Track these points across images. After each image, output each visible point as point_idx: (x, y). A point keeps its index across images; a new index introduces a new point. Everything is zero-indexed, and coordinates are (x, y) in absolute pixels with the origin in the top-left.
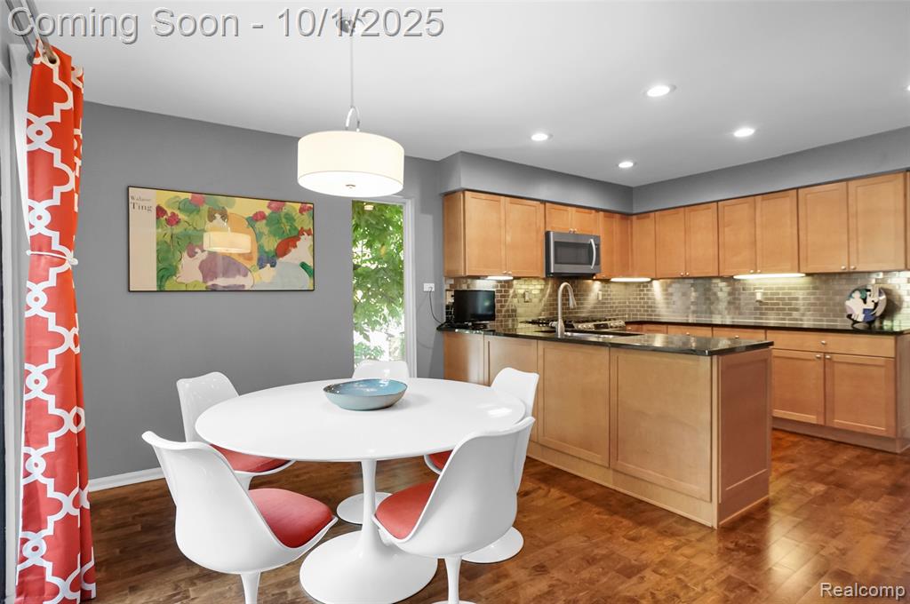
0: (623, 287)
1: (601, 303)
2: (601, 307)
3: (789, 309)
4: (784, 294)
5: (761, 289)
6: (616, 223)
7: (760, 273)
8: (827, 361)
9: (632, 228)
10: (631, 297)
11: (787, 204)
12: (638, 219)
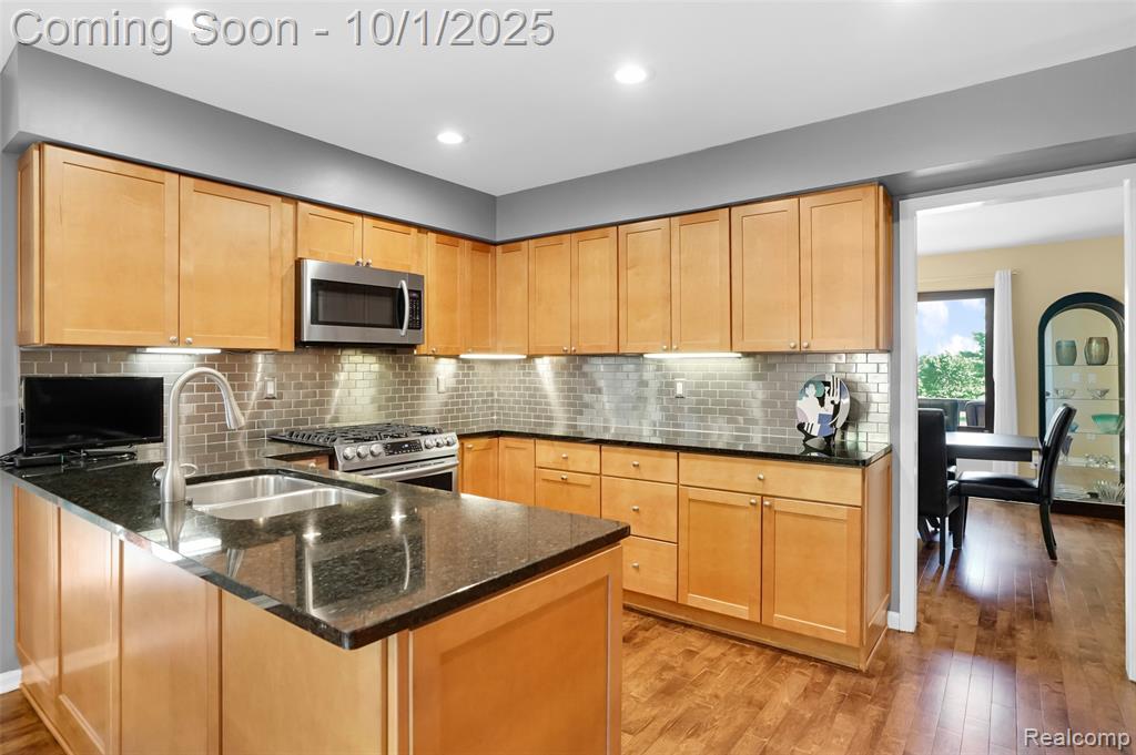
3: (721, 411)
4: (714, 385)
5: (683, 376)
7: (677, 350)
8: (764, 508)
9: (495, 266)
10: (501, 385)
11: (714, 231)
12: (503, 252)
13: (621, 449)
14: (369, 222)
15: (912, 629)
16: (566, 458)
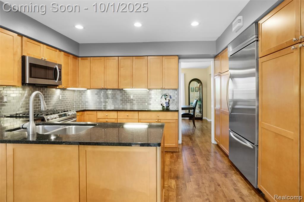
0: (72, 93)
1: (61, 101)
2: (60, 103)
3: (142, 102)
4: (140, 96)
5: (133, 94)
6: (70, 59)
7: (134, 88)
9: (78, 63)
10: (77, 97)
12: (81, 60)
13: (123, 112)
14: (45, 46)
15: (181, 143)
16: (107, 116)
